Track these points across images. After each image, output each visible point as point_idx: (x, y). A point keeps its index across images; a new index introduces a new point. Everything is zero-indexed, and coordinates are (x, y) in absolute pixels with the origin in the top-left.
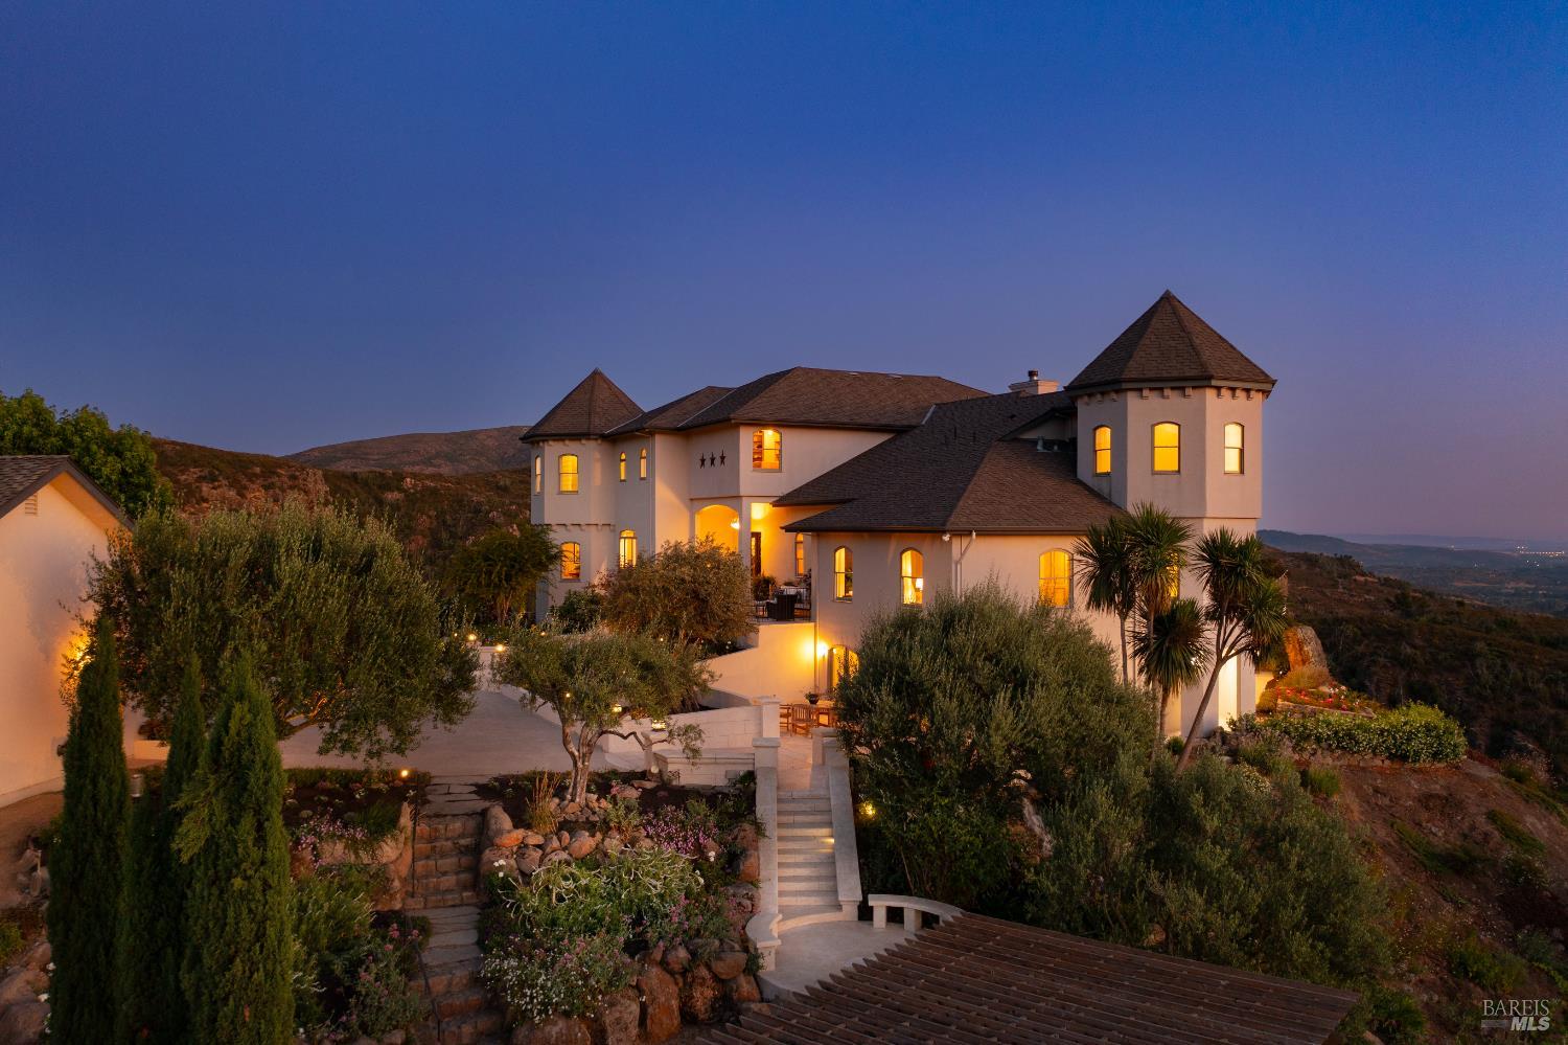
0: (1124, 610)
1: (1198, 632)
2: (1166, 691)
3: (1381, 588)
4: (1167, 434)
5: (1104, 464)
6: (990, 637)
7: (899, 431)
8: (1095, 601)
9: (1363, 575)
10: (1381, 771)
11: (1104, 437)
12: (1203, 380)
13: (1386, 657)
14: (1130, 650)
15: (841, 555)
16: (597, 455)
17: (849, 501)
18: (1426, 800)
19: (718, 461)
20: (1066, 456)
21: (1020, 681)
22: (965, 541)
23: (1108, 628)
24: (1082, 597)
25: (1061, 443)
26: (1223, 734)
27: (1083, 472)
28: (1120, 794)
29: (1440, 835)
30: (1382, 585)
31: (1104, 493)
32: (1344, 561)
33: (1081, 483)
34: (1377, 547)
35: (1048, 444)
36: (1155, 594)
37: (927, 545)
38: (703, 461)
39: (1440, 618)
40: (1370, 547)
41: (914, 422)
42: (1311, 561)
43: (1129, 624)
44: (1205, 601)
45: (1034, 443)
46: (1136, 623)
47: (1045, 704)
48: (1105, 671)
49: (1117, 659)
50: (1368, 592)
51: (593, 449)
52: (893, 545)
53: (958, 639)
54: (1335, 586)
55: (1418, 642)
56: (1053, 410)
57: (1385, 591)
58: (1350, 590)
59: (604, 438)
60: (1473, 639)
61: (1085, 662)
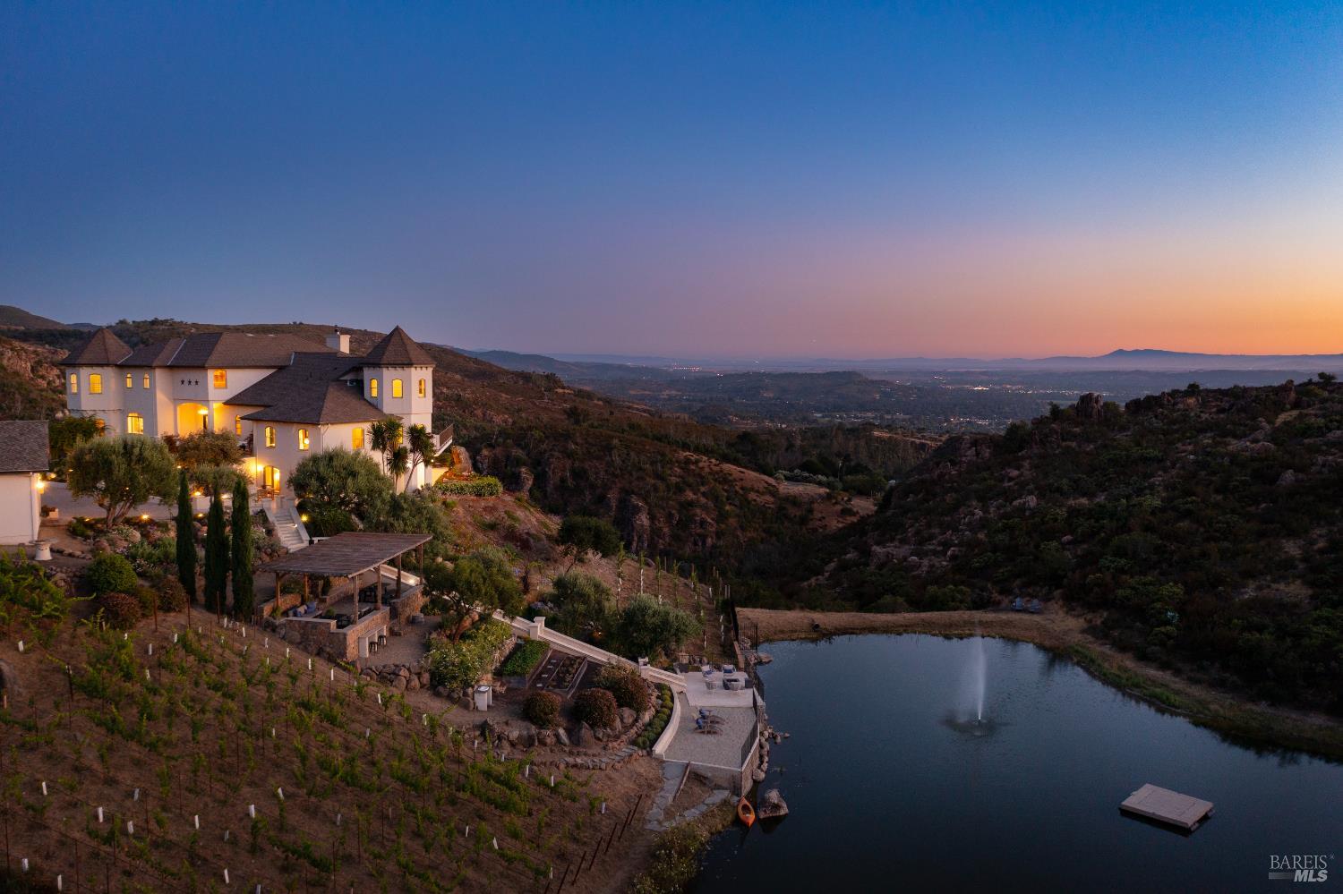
0: (383, 450)
1: (406, 457)
2: (397, 476)
3: (574, 398)
4: (397, 384)
5: (374, 393)
6: (344, 462)
7: (280, 368)
8: (374, 448)
9: (563, 388)
10: (473, 500)
11: (374, 383)
12: (410, 365)
13: (559, 452)
14: (385, 463)
15: (268, 430)
16: (112, 374)
17: (270, 406)
18: (485, 509)
19: (193, 383)
20: (359, 388)
21: (354, 474)
22: (326, 427)
23: (379, 457)
24: (368, 446)
25: (357, 381)
26: (419, 490)
27: (366, 396)
28: (383, 502)
29: (488, 518)
30: (575, 396)
31: (374, 406)
32: (551, 378)
33: (365, 400)
34: (577, 364)
35: (352, 381)
36: (393, 446)
37: (310, 428)
38: (183, 382)
39: (596, 424)
40: (573, 365)
41: (287, 364)
42: (526, 377)
43: (385, 455)
44: (409, 446)
45: (346, 381)
46: (388, 455)
47: (362, 481)
48: (378, 472)
49: (381, 467)
50: (565, 402)
51: (110, 372)
52: (295, 427)
53: (335, 463)
54: (541, 398)
55: (579, 440)
56: (354, 368)
57: (578, 401)
58: (552, 400)
59: (116, 366)
60: (612, 437)
61: (372, 468)
